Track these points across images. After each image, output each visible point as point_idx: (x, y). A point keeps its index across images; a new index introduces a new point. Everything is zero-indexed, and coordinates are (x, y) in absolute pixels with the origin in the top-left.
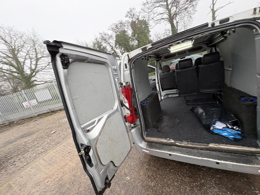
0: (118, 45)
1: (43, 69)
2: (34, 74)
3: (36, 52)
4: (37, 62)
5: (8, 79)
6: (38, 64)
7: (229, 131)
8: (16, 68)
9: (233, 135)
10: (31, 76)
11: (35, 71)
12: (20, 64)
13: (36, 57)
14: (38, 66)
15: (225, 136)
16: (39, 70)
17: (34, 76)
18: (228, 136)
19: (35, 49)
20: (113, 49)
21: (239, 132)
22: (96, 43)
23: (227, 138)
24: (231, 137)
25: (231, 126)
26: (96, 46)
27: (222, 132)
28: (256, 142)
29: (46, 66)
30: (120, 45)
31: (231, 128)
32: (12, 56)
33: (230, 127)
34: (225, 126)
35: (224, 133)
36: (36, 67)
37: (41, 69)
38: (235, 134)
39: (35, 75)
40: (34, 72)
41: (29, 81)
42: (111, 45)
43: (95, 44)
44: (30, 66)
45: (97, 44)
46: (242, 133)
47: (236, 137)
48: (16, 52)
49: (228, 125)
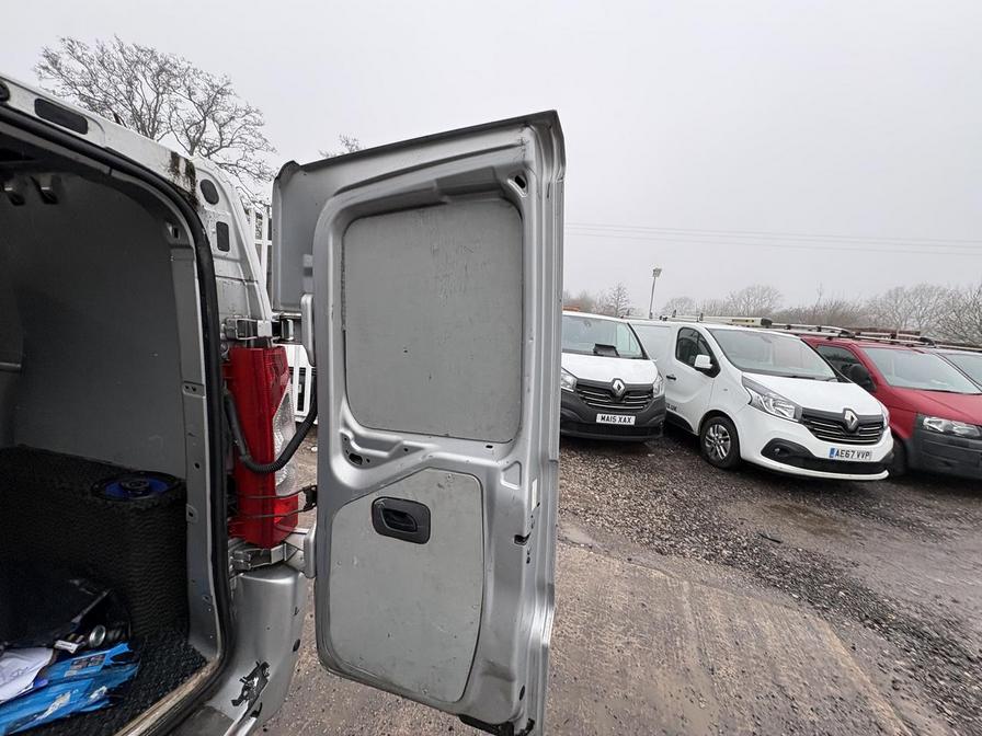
7: (73, 672)
9: (98, 680)
15: (61, 715)
18: (80, 706)
21: (122, 648)
23: (77, 715)
24: (95, 696)
25: (73, 641)
27: (38, 710)
28: (187, 647)
31: (79, 652)
33: (73, 647)
34: (44, 658)
35: (54, 699)
38: (105, 667)
46: (132, 642)
47: (115, 683)
49: (60, 644)
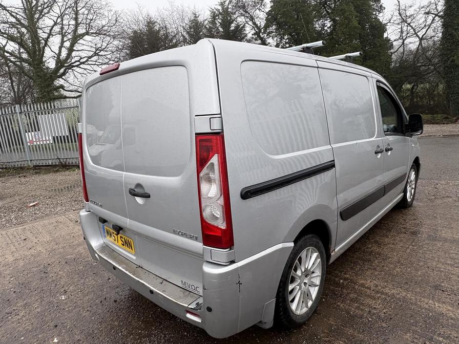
0: (274, 27)
1: (83, 63)
2: (62, 71)
3: (76, 19)
4: (72, 45)
5: (10, 75)
6: (75, 48)
8: (28, 53)
10: (55, 74)
11: (66, 65)
12: (39, 43)
13: (75, 30)
14: (74, 54)
16: (74, 64)
17: (61, 76)
19: (77, 13)
20: (259, 36)
22: (220, 13)
26: (218, 21)
29: (90, 57)
30: (280, 26)
32: (26, 23)
36: (69, 55)
37: (79, 63)
39: (64, 74)
40: (62, 66)
41: (49, 85)
42: (258, 23)
43: (217, 16)
44: (57, 52)
45: (220, 16)
48: (37, 16)
